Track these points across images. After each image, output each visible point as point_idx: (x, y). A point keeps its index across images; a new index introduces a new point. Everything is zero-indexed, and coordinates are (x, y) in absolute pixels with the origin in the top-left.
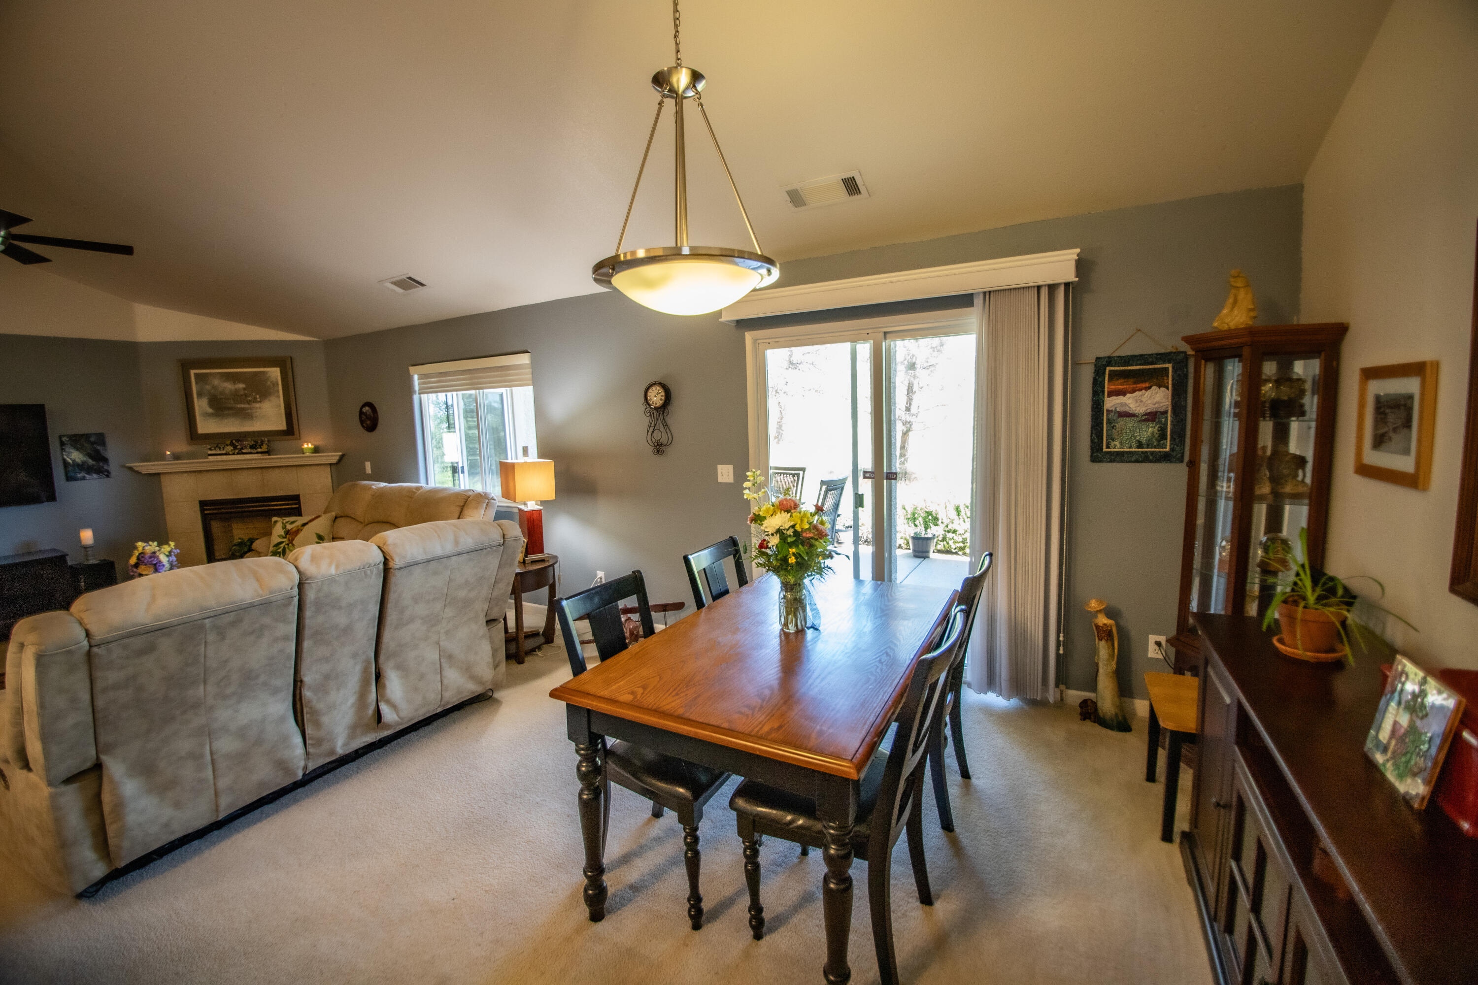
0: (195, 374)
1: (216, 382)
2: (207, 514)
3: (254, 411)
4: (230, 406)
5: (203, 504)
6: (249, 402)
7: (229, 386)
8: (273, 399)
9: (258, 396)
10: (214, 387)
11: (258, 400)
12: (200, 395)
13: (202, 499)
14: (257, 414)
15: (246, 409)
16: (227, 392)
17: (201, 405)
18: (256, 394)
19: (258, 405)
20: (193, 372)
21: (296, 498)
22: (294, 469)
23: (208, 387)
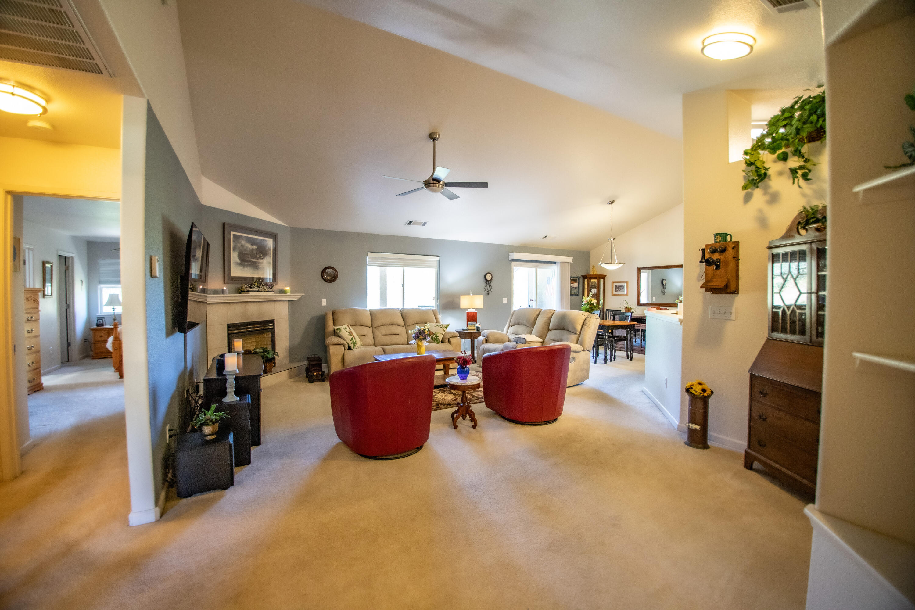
0: (233, 234)
1: (243, 242)
2: (231, 334)
3: (260, 264)
4: (248, 259)
5: (230, 327)
6: (258, 258)
7: (249, 246)
8: (268, 257)
9: (262, 255)
10: (242, 246)
11: (262, 257)
12: (234, 249)
13: (228, 323)
14: (261, 266)
15: (255, 262)
16: (248, 250)
17: (234, 257)
18: (261, 254)
19: (261, 261)
20: (232, 233)
21: (273, 321)
22: (273, 303)
23: (239, 245)
